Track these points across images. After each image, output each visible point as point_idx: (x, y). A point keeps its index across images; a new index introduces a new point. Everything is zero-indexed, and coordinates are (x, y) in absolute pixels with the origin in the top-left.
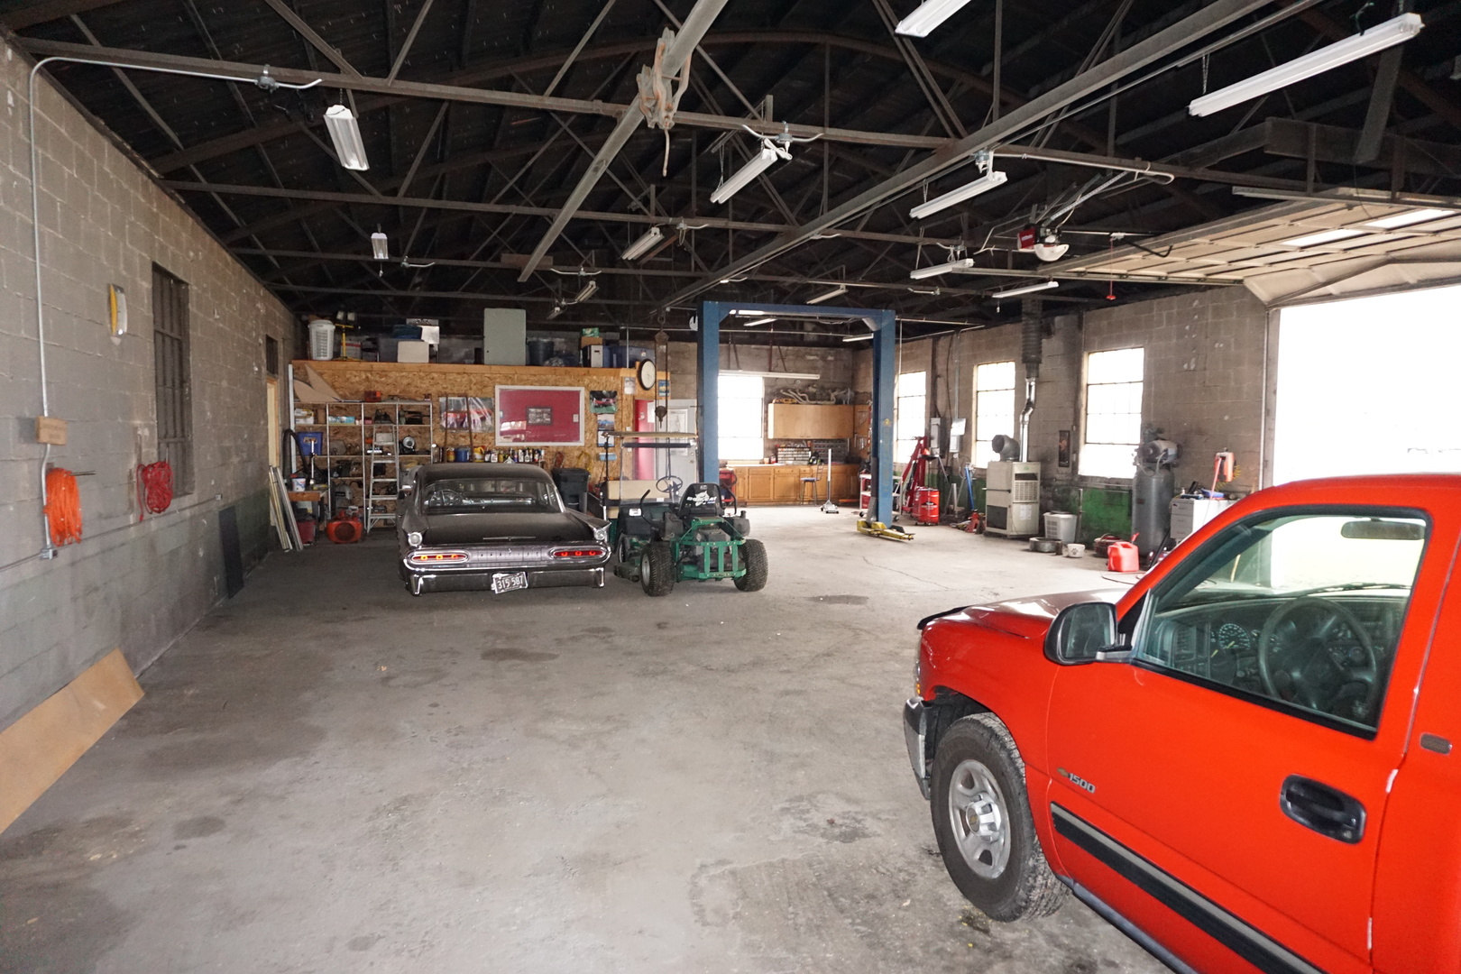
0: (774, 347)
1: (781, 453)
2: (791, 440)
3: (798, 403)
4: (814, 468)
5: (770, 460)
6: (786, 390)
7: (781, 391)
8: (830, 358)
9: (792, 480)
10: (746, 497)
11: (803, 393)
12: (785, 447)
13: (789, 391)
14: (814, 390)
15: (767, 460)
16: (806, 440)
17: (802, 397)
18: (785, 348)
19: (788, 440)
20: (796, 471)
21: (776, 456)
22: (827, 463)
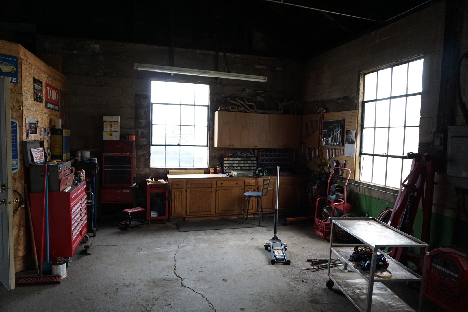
0: (221, 54)
1: (227, 164)
2: (239, 149)
3: (245, 112)
4: (261, 180)
5: (215, 169)
6: (233, 98)
7: (228, 99)
8: (278, 69)
9: (236, 192)
10: (184, 212)
11: (251, 102)
12: (231, 157)
13: (237, 99)
14: (262, 100)
15: (211, 169)
16: (254, 150)
17: (250, 106)
18: (233, 55)
19: (235, 149)
20: (240, 183)
21: (222, 165)
22: (275, 174)
